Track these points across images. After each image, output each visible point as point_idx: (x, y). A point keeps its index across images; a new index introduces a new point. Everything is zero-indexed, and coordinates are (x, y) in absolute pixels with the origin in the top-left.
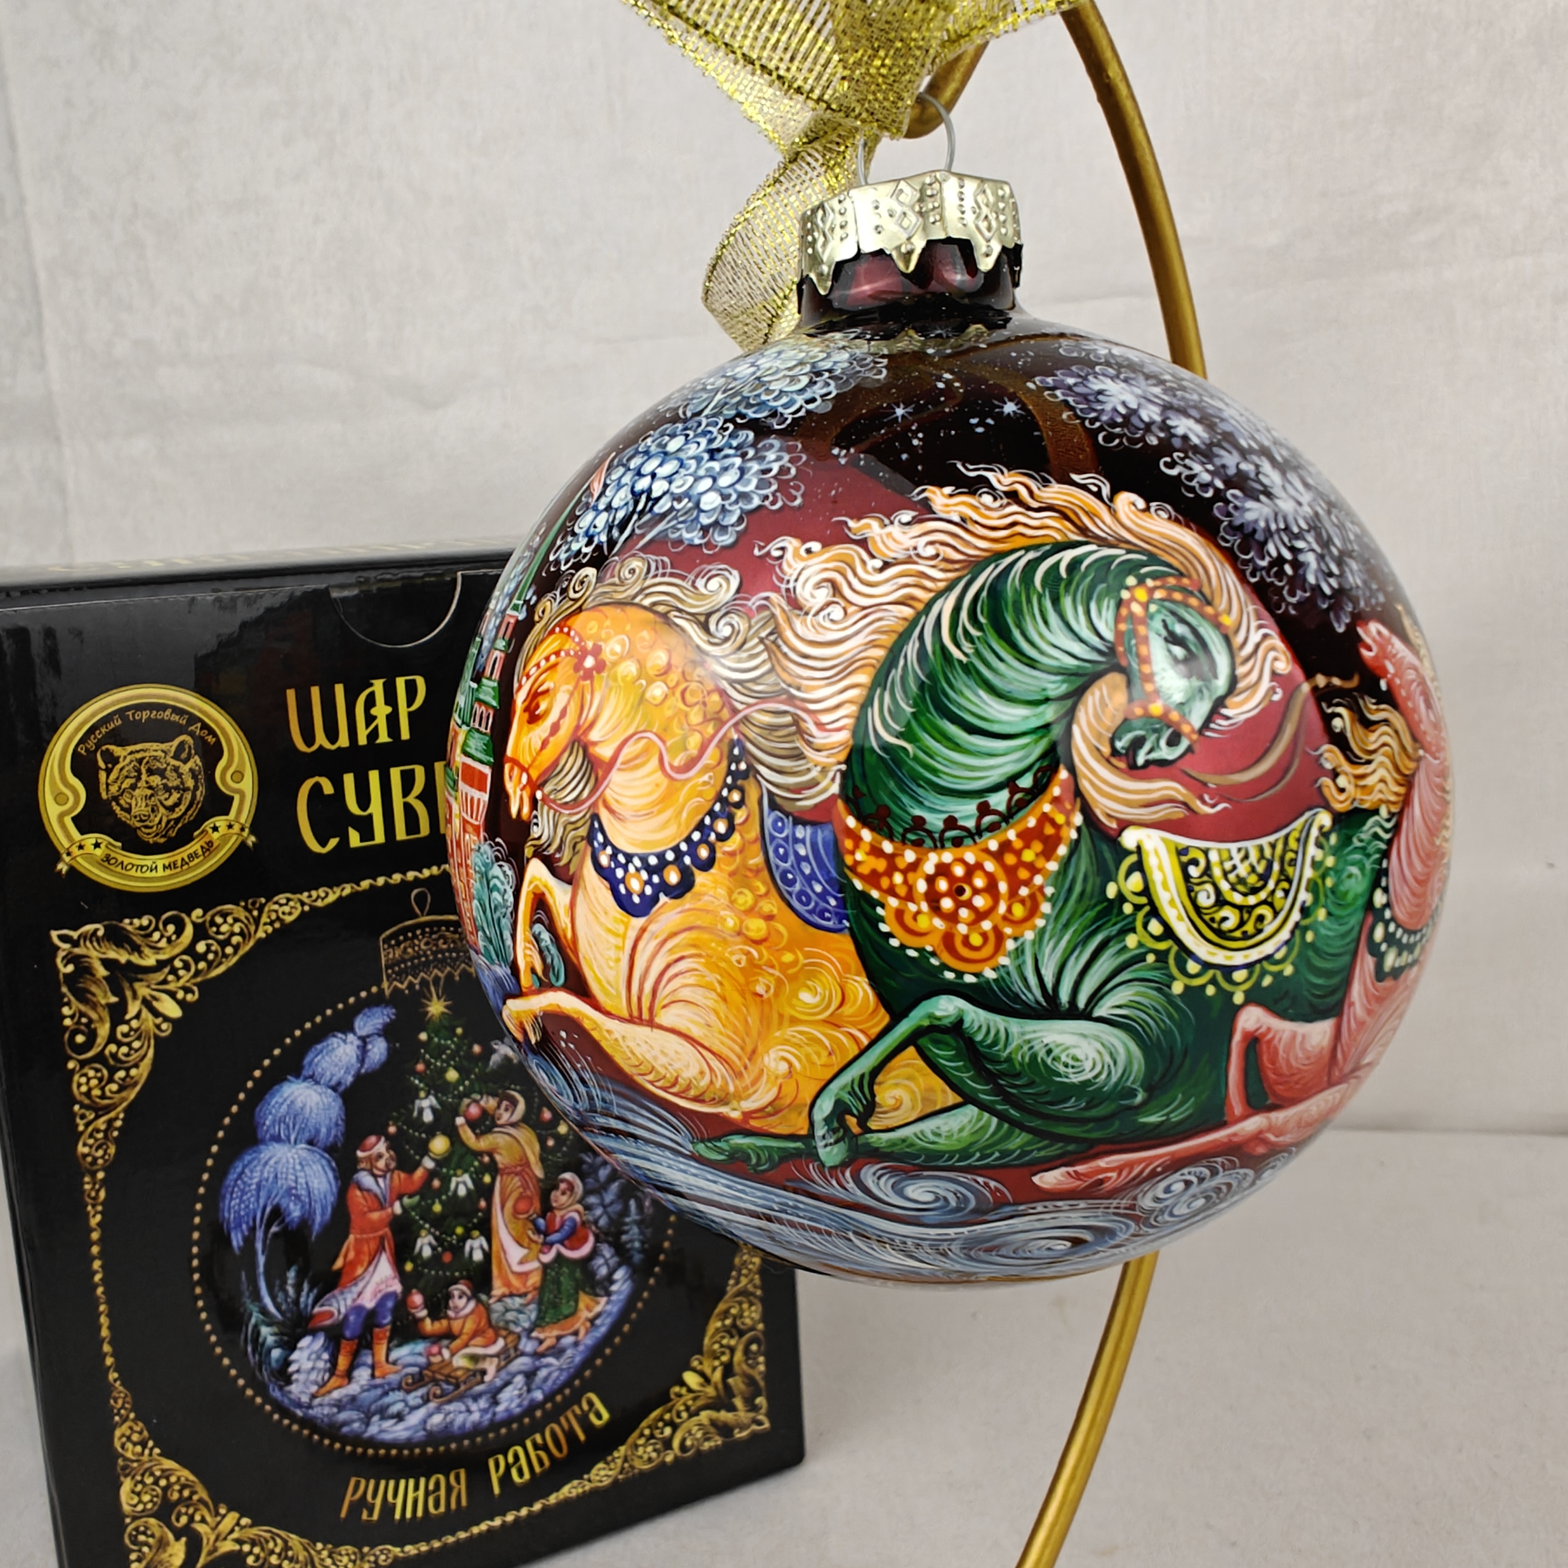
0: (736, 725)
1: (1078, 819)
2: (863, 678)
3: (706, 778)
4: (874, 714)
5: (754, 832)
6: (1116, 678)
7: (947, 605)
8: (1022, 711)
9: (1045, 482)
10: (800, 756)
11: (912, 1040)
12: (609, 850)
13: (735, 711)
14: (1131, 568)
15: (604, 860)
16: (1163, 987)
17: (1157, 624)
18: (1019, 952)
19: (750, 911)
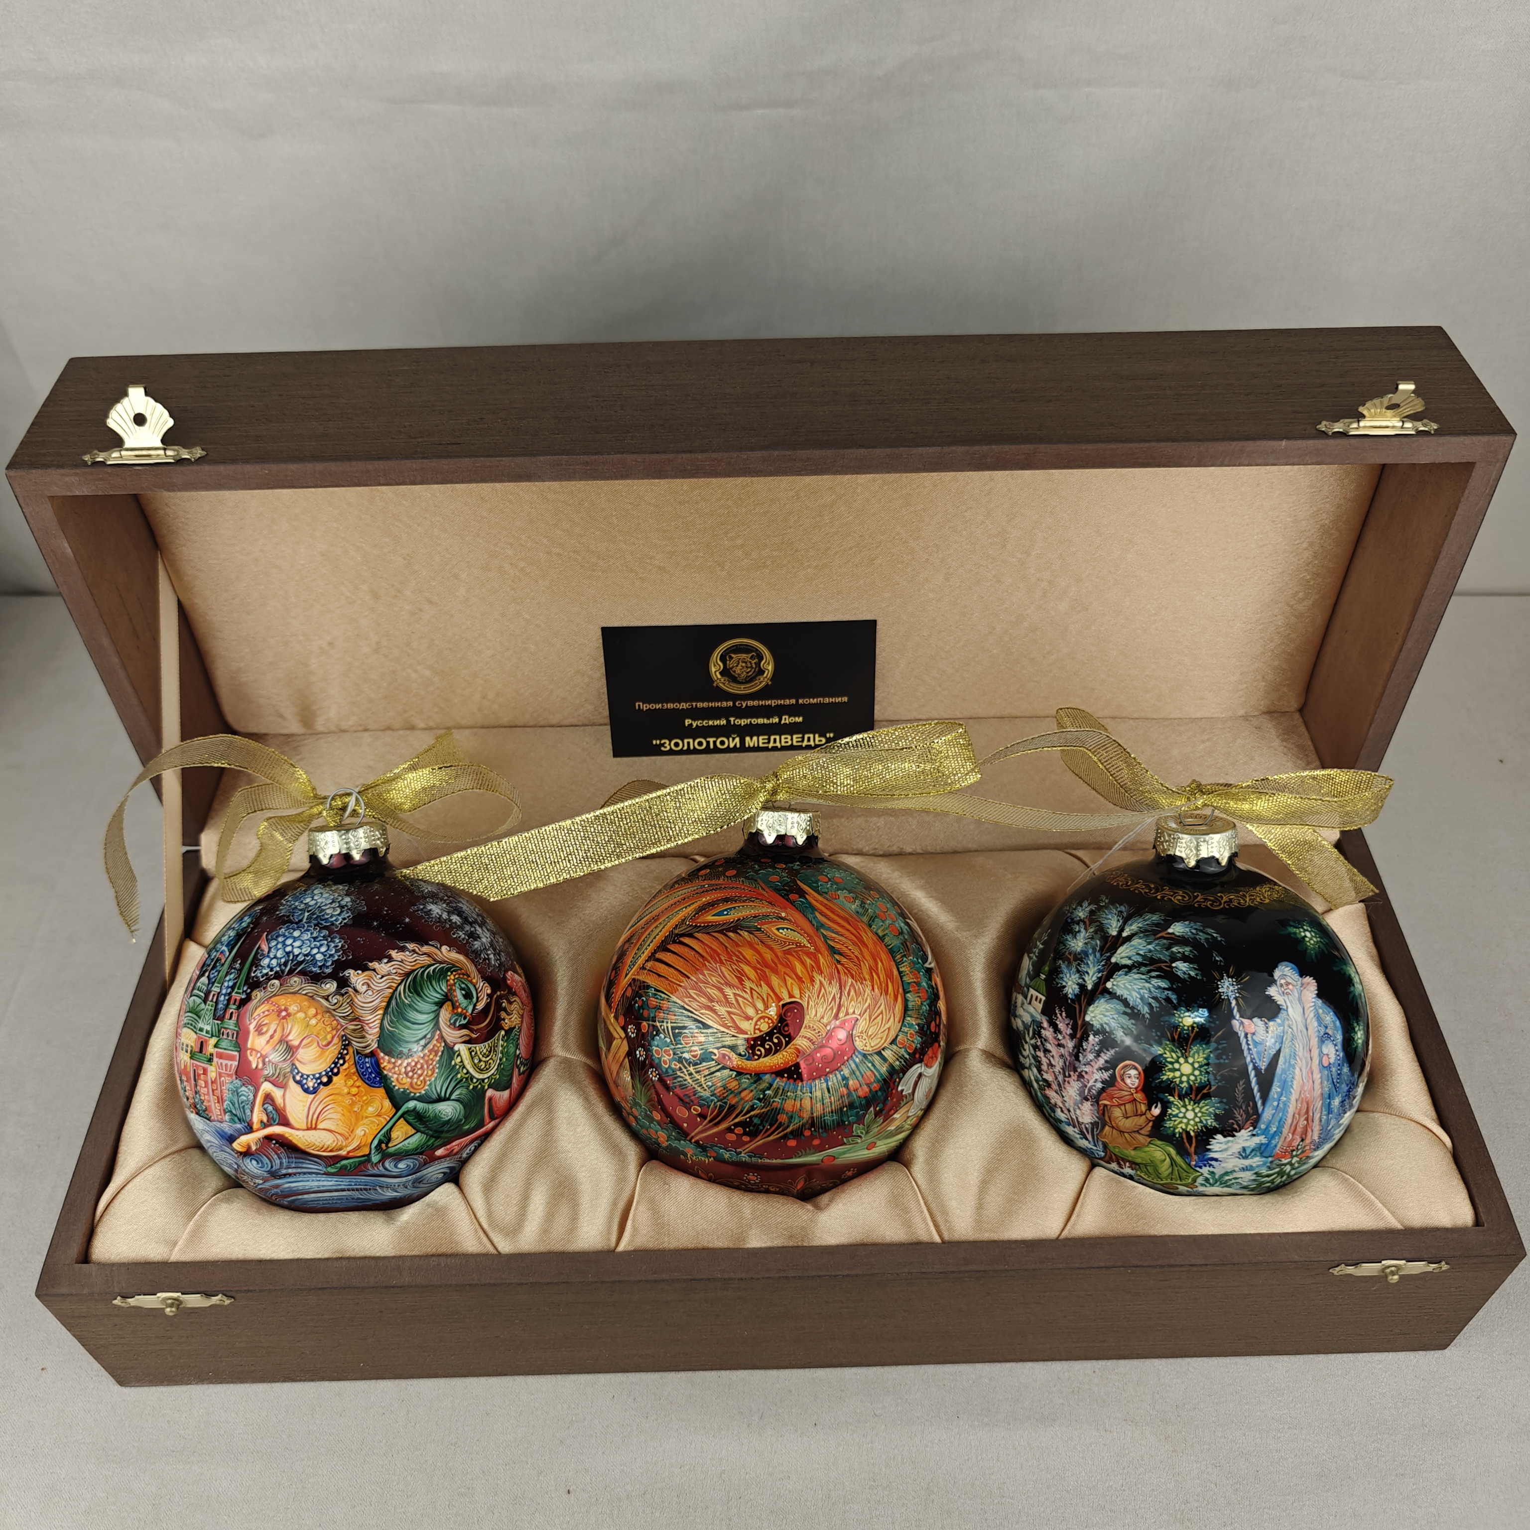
1: (443, 1044)
2: (381, 1012)
4: (386, 1023)
5: (352, 1062)
6: (449, 1003)
7: (402, 987)
8: (426, 1016)
9: (422, 946)
10: (363, 1037)
11: (401, 1116)
13: (342, 1026)
14: (448, 969)
16: (468, 1088)
17: (457, 985)
18: (430, 1084)
19: (352, 1086)
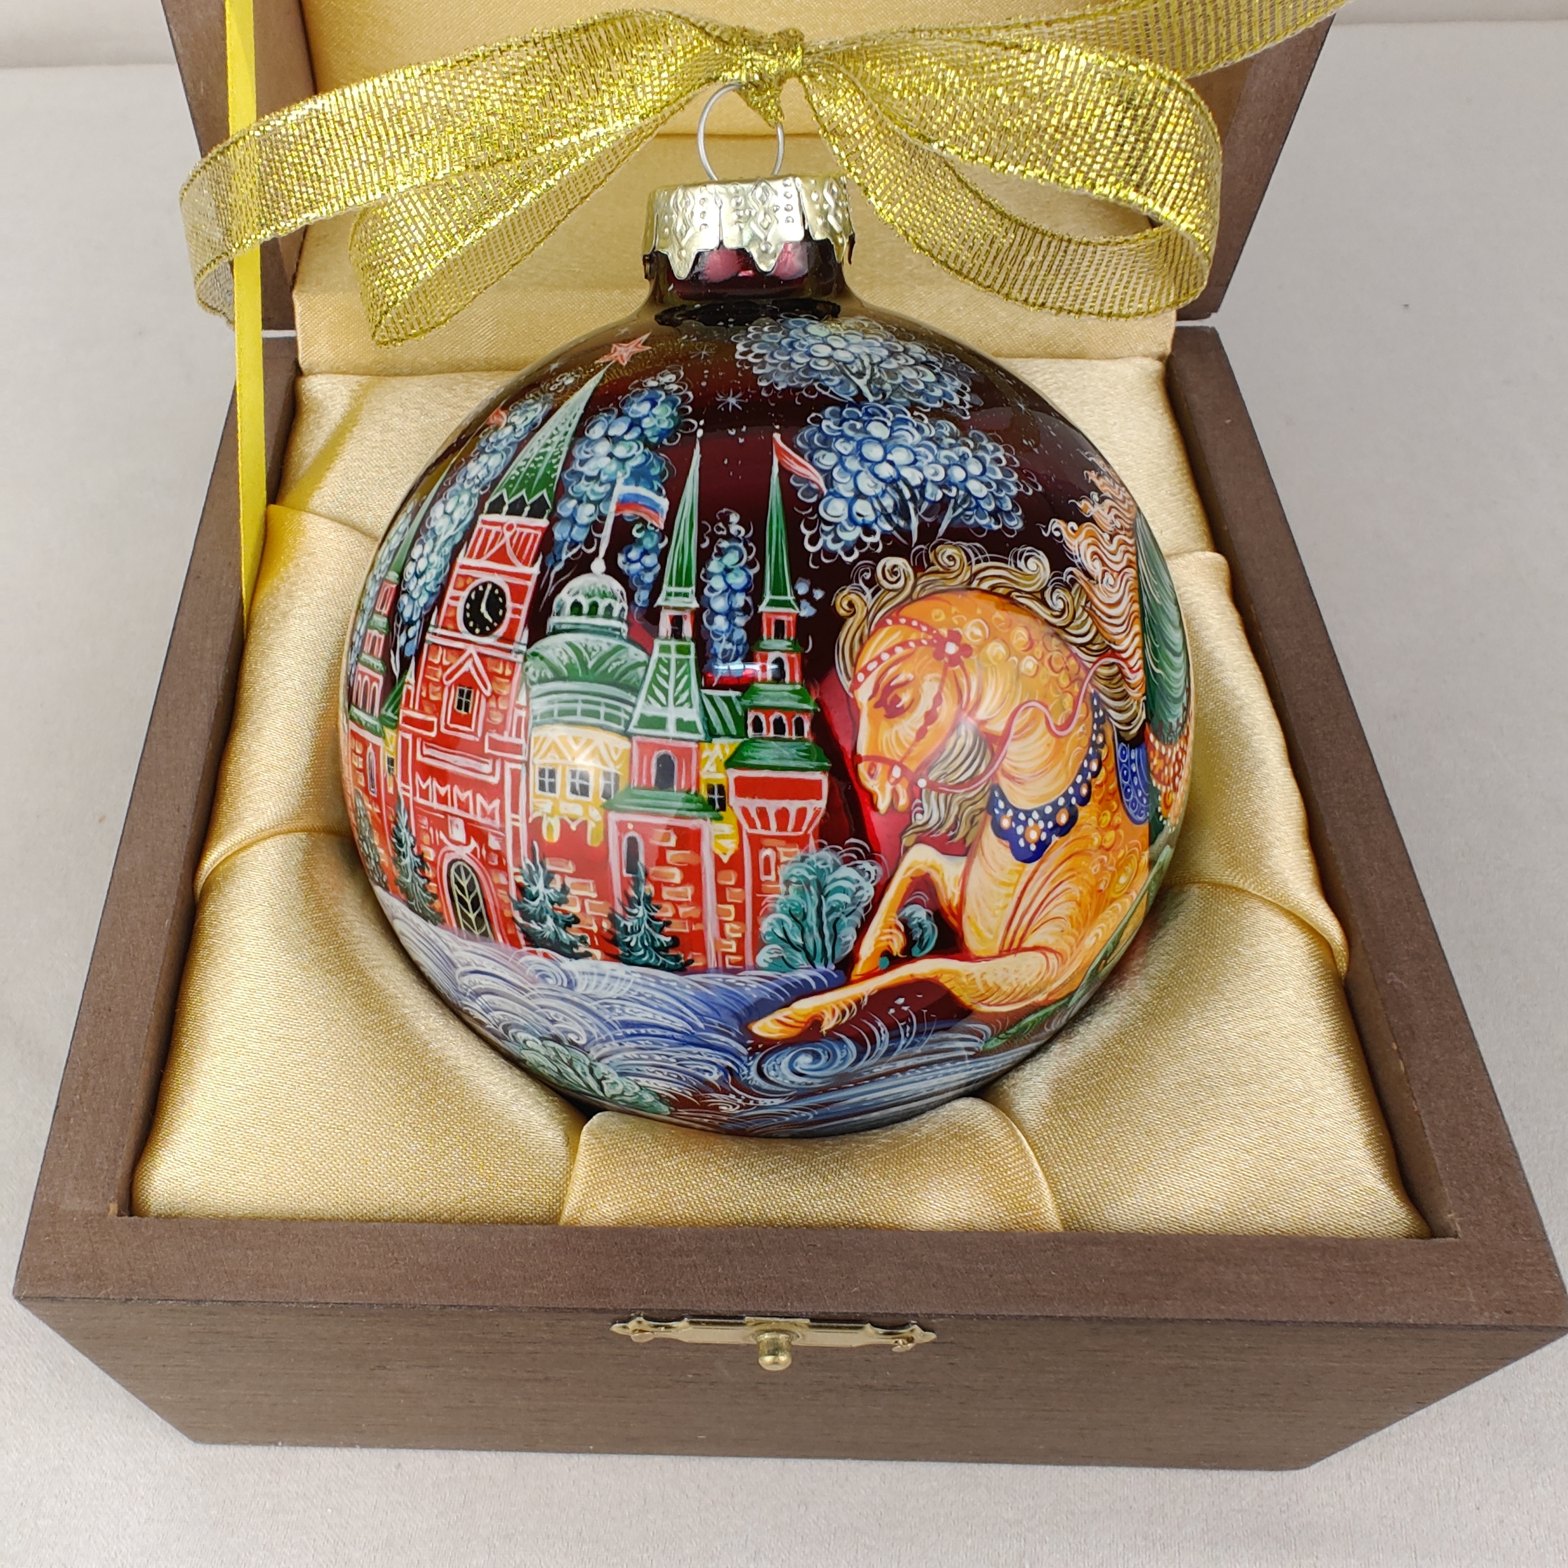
0: (1090, 681)
3: (1081, 729)
12: (1010, 813)
15: (1005, 823)
